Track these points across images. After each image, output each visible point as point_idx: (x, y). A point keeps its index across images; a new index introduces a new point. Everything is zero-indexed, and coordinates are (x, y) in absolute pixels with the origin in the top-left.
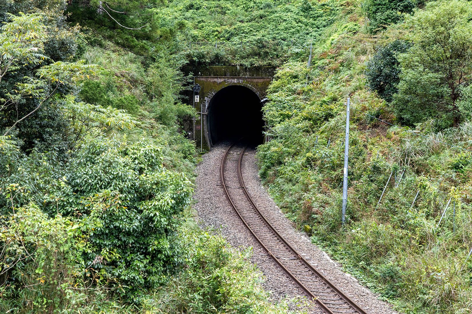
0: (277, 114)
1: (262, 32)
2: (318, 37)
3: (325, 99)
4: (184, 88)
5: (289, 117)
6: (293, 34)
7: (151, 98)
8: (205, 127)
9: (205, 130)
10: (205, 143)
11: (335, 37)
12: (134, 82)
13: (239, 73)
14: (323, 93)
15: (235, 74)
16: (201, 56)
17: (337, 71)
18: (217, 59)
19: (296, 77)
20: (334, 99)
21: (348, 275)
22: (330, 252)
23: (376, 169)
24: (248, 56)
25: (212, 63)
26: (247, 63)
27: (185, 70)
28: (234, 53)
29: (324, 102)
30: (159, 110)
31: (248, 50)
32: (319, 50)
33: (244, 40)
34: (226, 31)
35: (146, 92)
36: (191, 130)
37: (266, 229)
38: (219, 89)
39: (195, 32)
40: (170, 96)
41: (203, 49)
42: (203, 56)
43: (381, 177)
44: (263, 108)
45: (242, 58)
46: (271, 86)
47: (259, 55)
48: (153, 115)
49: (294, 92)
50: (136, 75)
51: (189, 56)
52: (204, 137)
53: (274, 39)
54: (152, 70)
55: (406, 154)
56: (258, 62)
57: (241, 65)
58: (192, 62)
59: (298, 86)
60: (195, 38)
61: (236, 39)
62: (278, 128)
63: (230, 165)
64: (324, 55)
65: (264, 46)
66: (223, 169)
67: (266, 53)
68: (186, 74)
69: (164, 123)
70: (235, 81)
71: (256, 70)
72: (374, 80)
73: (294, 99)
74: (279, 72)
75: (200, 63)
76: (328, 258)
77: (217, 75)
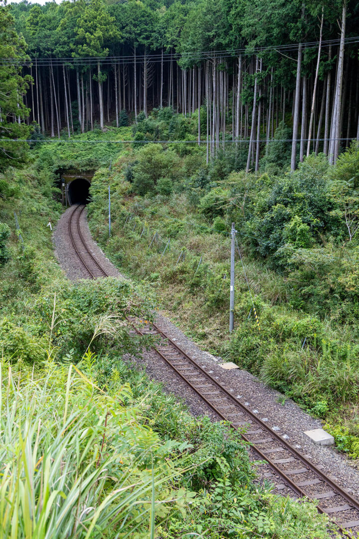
0: (94, 191)
1: (91, 155)
2: (115, 157)
3: (114, 184)
4: (55, 181)
5: (99, 192)
6: (104, 156)
7: (41, 185)
8: (68, 197)
9: (68, 198)
10: (68, 203)
11: (120, 157)
12: (33, 178)
13: (81, 173)
14: (113, 181)
15: (79, 174)
16: (64, 166)
17: (120, 172)
18: (71, 167)
19: (103, 175)
20: (117, 184)
21: (107, 258)
22: (103, 249)
23: (123, 215)
24: (85, 166)
25: (69, 169)
26: (84, 169)
27: (56, 172)
28: (78, 165)
29: (113, 186)
30: (43, 191)
31: (85, 163)
32: (114, 163)
33: (83, 159)
34: (75, 155)
35: (39, 182)
36: (61, 198)
37: (80, 241)
38: (72, 180)
39: (62, 156)
40: (49, 184)
41: (65, 163)
42: (65, 166)
43: (124, 218)
44: (90, 188)
45: (82, 166)
46: (93, 179)
47: (89, 165)
48: (41, 193)
49: (102, 181)
50: (34, 175)
51: (59, 166)
52: (67, 201)
53: (96, 158)
54: (41, 173)
55: (135, 208)
56: (89, 168)
57: (82, 170)
58: (60, 169)
59: (103, 179)
60: (61, 158)
61: (79, 159)
62: (94, 197)
63: (77, 213)
64: (116, 165)
65: (91, 161)
66: (72, 215)
67: (92, 164)
68: (57, 174)
69: (46, 196)
70: (80, 177)
71: (88, 172)
72: (128, 177)
73: (102, 185)
74: (96, 173)
75: (64, 169)
76: (101, 251)
77: (71, 174)
